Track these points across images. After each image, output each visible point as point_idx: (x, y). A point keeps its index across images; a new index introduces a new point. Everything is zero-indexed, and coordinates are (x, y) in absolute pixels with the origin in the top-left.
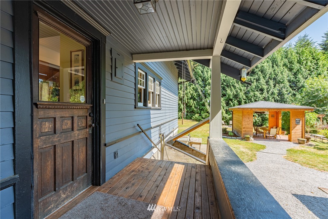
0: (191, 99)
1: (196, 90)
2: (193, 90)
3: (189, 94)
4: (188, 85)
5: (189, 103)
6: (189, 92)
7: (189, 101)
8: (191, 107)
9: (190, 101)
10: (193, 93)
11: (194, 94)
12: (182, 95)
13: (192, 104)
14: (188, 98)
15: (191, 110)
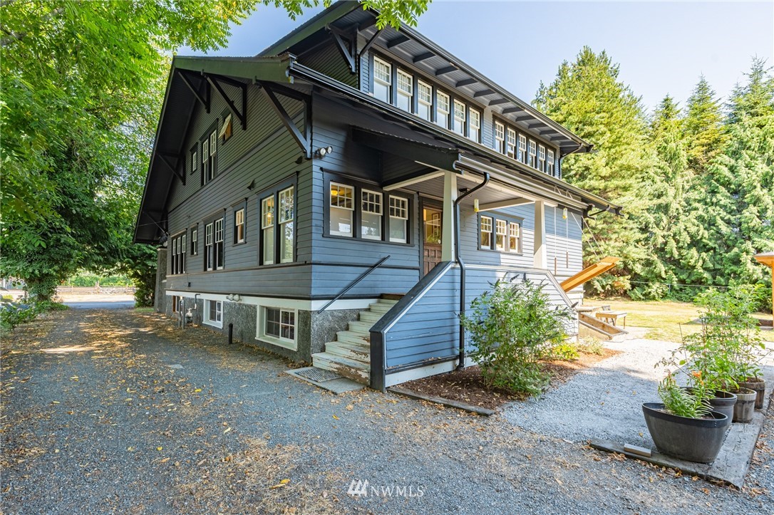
0: (690, 246)
1: (711, 224)
2: (696, 222)
3: (685, 234)
4: (681, 211)
5: (685, 259)
6: (685, 229)
7: (684, 252)
8: (694, 267)
9: (687, 254)
10: (698, 231)
11: (701, 233)
12: (660, 240)
13: (697, 261)
14: (681, 244)
15: (693, 278)
